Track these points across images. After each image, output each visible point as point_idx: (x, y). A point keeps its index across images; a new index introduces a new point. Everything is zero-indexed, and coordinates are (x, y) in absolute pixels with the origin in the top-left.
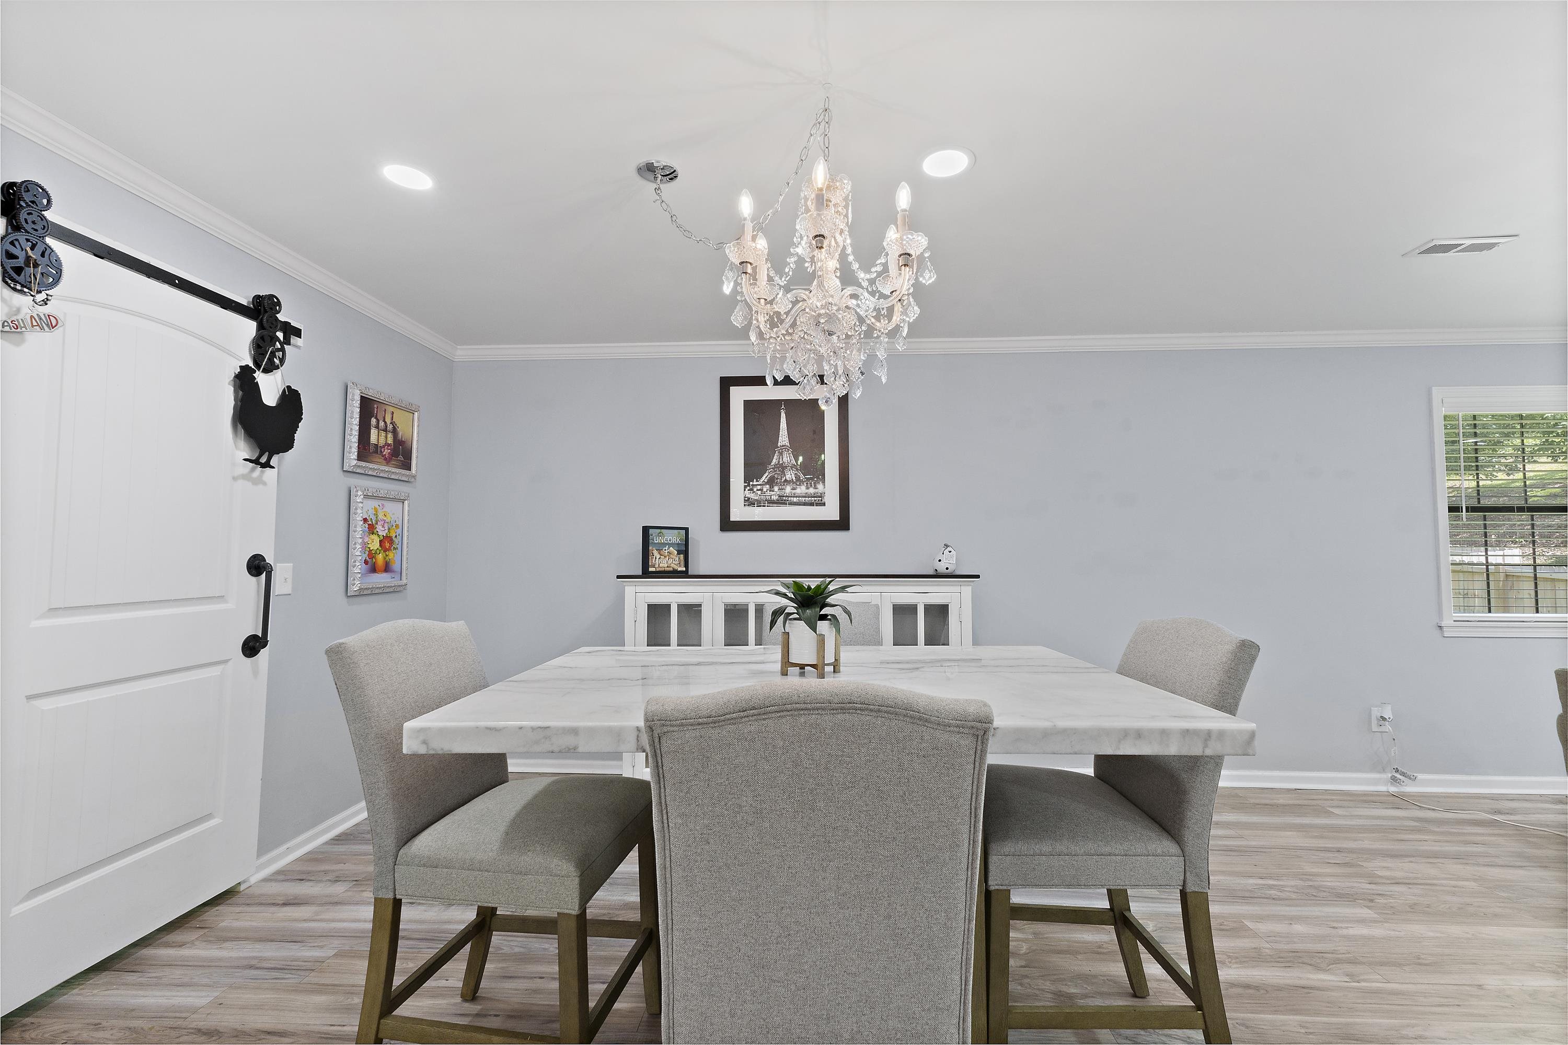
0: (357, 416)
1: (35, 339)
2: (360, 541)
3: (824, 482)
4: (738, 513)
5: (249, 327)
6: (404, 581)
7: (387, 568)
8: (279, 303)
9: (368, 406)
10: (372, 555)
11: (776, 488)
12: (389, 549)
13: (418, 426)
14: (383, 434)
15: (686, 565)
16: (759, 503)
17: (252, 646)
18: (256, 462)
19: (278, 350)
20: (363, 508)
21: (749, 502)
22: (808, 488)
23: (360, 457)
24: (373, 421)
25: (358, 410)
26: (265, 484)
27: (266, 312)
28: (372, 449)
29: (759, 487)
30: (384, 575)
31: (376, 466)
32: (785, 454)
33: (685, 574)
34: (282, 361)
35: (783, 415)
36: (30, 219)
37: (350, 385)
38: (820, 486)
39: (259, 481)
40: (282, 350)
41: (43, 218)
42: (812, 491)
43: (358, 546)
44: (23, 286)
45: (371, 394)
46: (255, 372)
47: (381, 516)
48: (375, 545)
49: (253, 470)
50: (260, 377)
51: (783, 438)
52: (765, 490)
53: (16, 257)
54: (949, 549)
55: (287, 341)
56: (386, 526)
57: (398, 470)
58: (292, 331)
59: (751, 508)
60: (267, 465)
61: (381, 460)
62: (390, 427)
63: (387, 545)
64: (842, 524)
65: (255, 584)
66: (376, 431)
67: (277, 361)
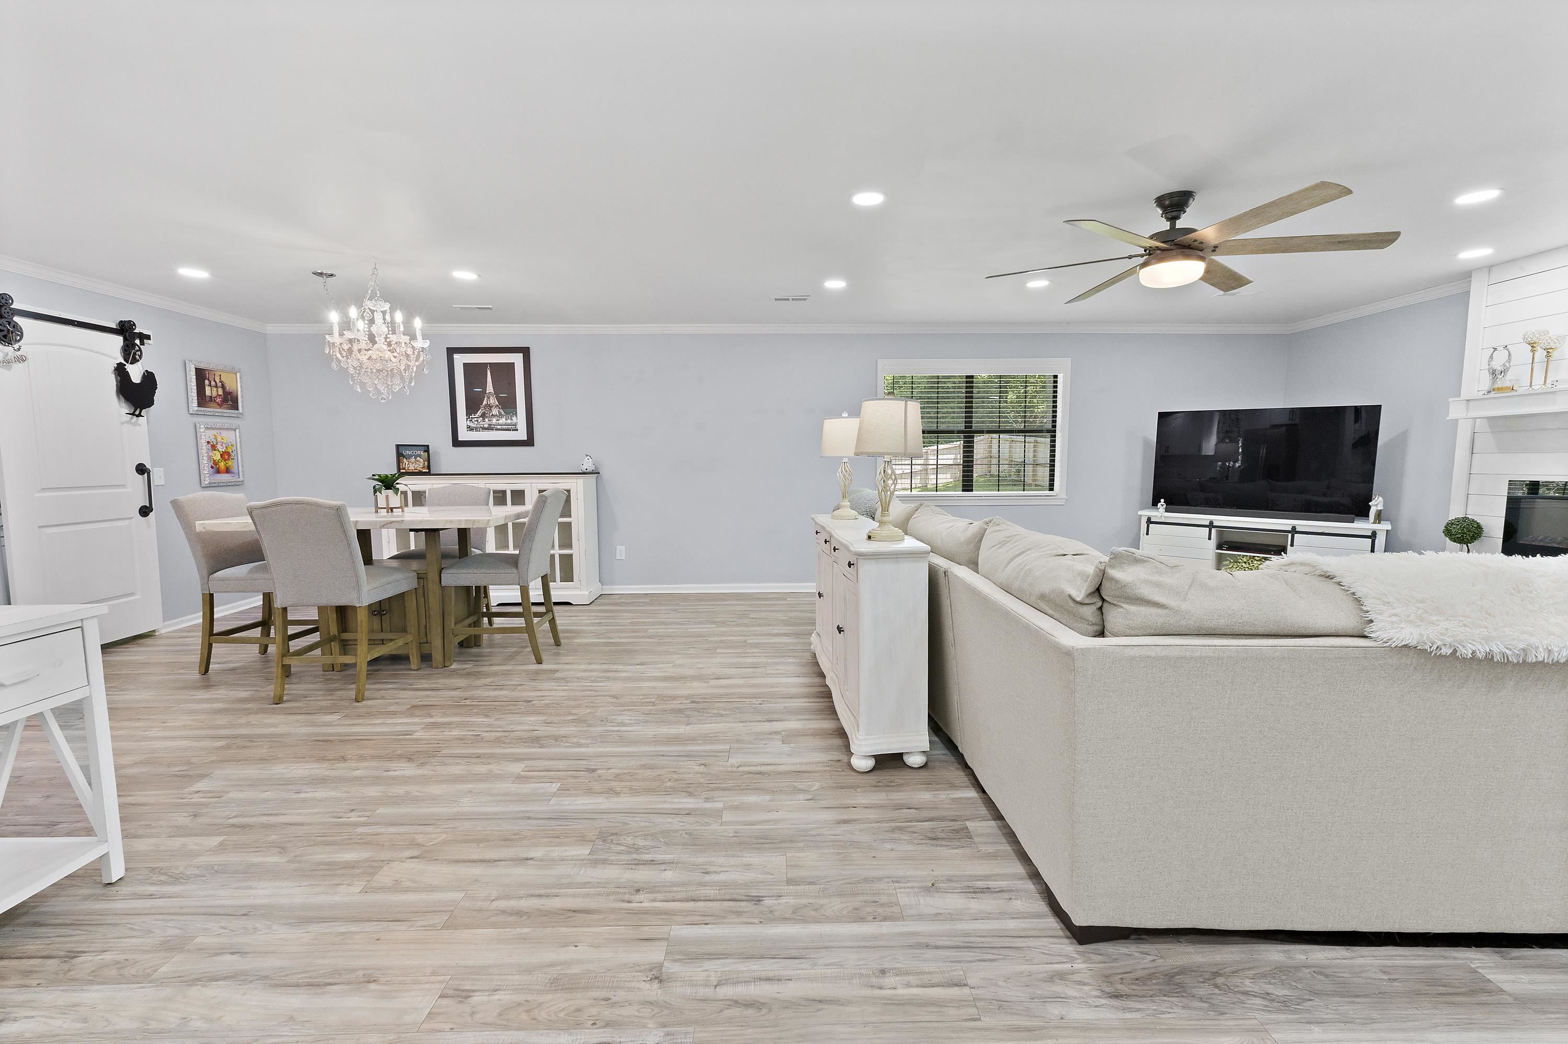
0: (194, 381)
1: (17, 366)
2: (206, 454)
3: (516, 416)
4: (464, 435)
5: (119, 340)
6: (241, 479)
7: (228, 471)
8: (134, 324)
9: (201, 375)
10: (215, 463)
11: (487, 420)
12: (228, 459)
13: (241, 382)
14: (215, 389)
15: (429, 467)
16: (476, 429)
17: (145, 511)
18: (133, 414)
19: (137, 351)
20: (206, 436)
21: (470, 429)
22: (506, 420)
23: (199, 405)
24: (207, 382)
25: (195, 377)
26: (140, 425)
27: (127, 330)
28: (208, 399)
29: (476, 419)
30: (226, 475)
31: (211, 410)
32: (491, 398)
33: (428, 474)
34: (140, 357)
35: (489, 373)
36: (6, 311)
37: (187, 362)
38: (514, 418)
39: (136, 424)
40: (140, 350)
41: (11, 309)
42: (509, 421)
43: (205, 458)
44: (8, 344)
45: (202, 366)
46: (125, 365)
47: (219, 439)
48: (217, 457)
49: (132, 418)
50: (130, 368)
51: (490, 388)
52: (479, 421)
53: (3, 331)
54: (588, 457)
55: (142, 343)
56: (224, 445)
57: (226, 411)
58: (144, 337)
59: (471, 432)
60: (139, 415)
61: (215, 405)
62: (219, 384)
63: (226, 457)
64: (529, 442)
65: (141, 479)
66: (210, 388)
67: (137, 357)
